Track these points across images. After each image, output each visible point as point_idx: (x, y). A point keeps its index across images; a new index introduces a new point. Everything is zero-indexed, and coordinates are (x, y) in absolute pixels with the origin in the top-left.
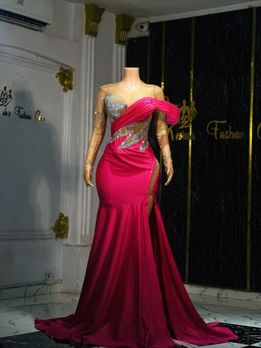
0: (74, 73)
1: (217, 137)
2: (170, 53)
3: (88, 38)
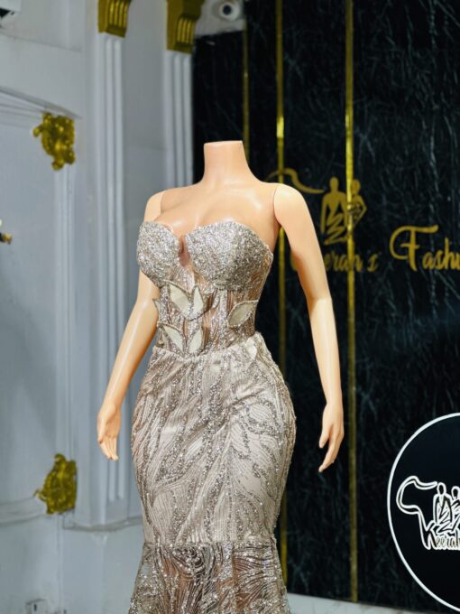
0: (77, 125)
1: (417, 266)
2: (298, 69)
3: (106, 39)
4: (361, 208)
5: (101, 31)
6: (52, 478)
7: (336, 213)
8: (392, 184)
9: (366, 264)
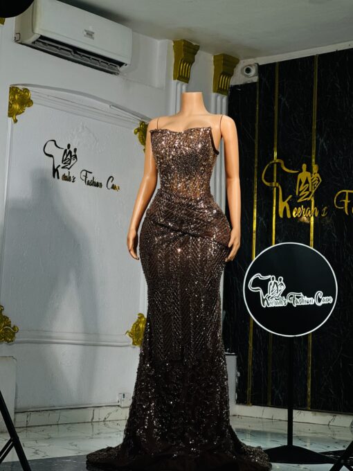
1: (348, 212)
2: (286, 103)
3: (177, 83)
4: (319, 181)
5: (174, 79)
6: (137, 325)
7: (305, 184)
8: (336, 166)
9: (320, 213)
